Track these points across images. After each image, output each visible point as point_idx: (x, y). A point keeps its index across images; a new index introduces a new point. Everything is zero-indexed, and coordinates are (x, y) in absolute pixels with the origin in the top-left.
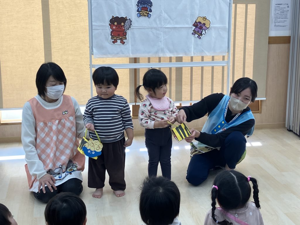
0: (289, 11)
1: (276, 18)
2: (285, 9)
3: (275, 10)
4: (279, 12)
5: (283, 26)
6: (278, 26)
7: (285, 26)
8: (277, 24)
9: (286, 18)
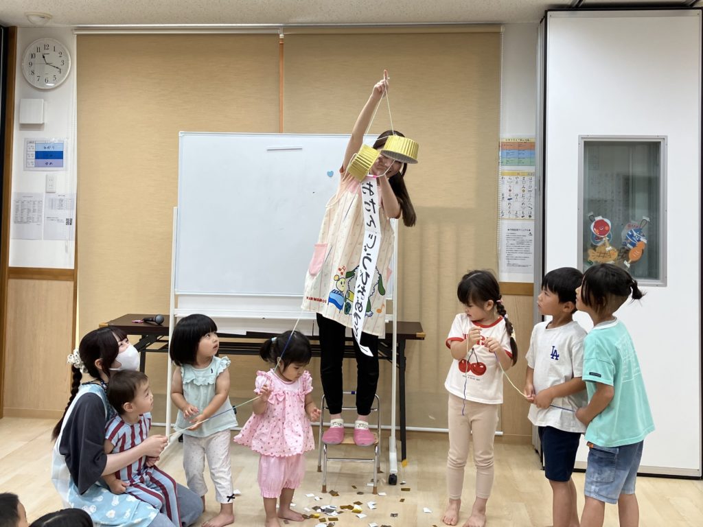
0: (533, 242)
1: (510, 252)
2: (525, 238)
3: (508, 237)
4: (514, 242)
5: (524, 266)
6: (513, 265)
7: (527, 266)
8: (512, 262)
9: (527, 252)
